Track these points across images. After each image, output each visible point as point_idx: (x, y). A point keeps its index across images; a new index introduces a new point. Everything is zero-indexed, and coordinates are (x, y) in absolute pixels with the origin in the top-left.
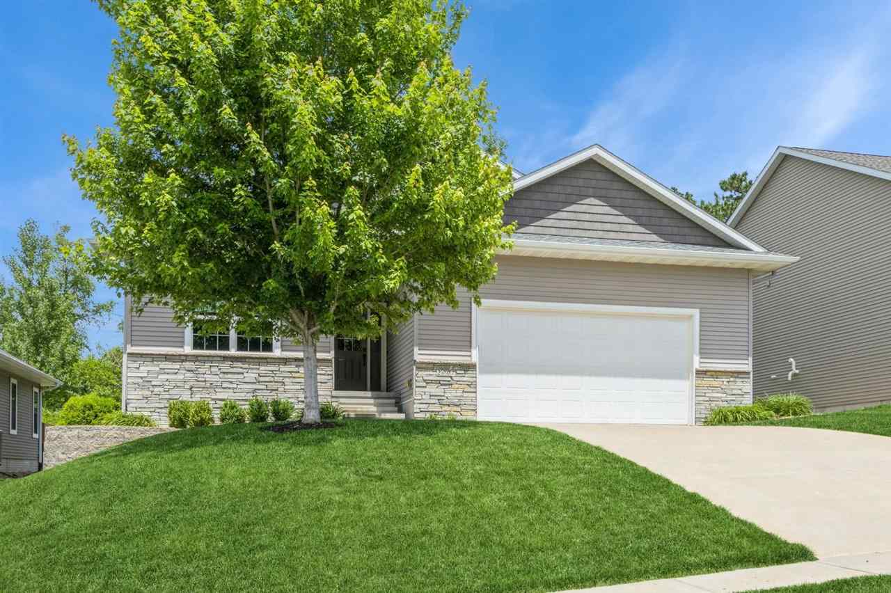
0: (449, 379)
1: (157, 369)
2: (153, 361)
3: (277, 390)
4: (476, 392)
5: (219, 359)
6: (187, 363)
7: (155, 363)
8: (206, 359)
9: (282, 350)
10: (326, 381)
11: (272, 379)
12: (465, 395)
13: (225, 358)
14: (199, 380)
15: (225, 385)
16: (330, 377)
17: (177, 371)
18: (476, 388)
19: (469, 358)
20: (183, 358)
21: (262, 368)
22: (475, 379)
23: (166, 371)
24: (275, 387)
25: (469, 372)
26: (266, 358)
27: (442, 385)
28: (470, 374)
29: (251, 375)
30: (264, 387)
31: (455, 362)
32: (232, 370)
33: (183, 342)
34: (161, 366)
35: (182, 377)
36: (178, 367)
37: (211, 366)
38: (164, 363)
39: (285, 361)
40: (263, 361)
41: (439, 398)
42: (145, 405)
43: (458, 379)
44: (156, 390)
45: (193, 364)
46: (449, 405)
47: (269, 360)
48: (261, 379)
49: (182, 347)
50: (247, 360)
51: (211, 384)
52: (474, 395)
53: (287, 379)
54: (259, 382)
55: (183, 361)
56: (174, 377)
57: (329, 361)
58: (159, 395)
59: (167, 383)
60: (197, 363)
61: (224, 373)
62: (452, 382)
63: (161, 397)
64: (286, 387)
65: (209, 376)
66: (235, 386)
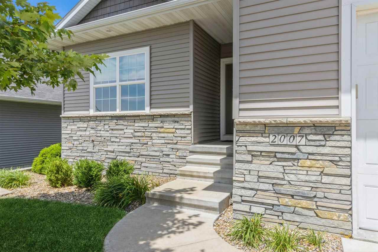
0: (294, 150)
1: (76, 127)
2: (74, 122)
3: (147, 144)
4: (350, 176)
5: (109, 118)
6: (91, 123)
7: (75, 123)
8: (102, 118)
9: (151, 108)
10: (185, 135)
11: (143, 134)
12: (325, 179)
13: (113, 117)
14: (98, 135)
15: (113, 140)
16: (189, 132)
17: (85, 129)
18: (350, 167)
19: (334, 112)
20: (89, 118)
21: (136, 125)
22: (347, 151)
23: (81, 129)
24: (145, 142)
25: (333, 138)
26: (139, 116)
27: (280, 160)
28: (336, 140)
29: (129, 131)
30: (137, 141)
31: (302, 120)
32: (117, 127)
33: (89, 106)
34: (78, 126)
35: (88, 133)
36: (86, 126)
37: (105, 124)
38: (79, 123)
39: (152, 118)
40: (137, 118)
41: (274, 181)
42: (70, 154)
43: (310, 149)
44: (76, 143)
45: (94, 123)
46: (292, 196)
47: (141, 118)
48: (136, 134)
49: (88, 110)
50: (126, 118)
51: (104, 139)
52: (346, 181)
53: (154, 135)
54: (135, 136)
55: (89, 121)
56: (84, 133)
57: (188, 115)
58: (77, 146)
59: (80, 138)
60: (96, 122)
61: (112, 129)
62: (299, 155)
63: (78, 148)
64: (154, 141)
65: (103, 132)
66: (118, 140)
